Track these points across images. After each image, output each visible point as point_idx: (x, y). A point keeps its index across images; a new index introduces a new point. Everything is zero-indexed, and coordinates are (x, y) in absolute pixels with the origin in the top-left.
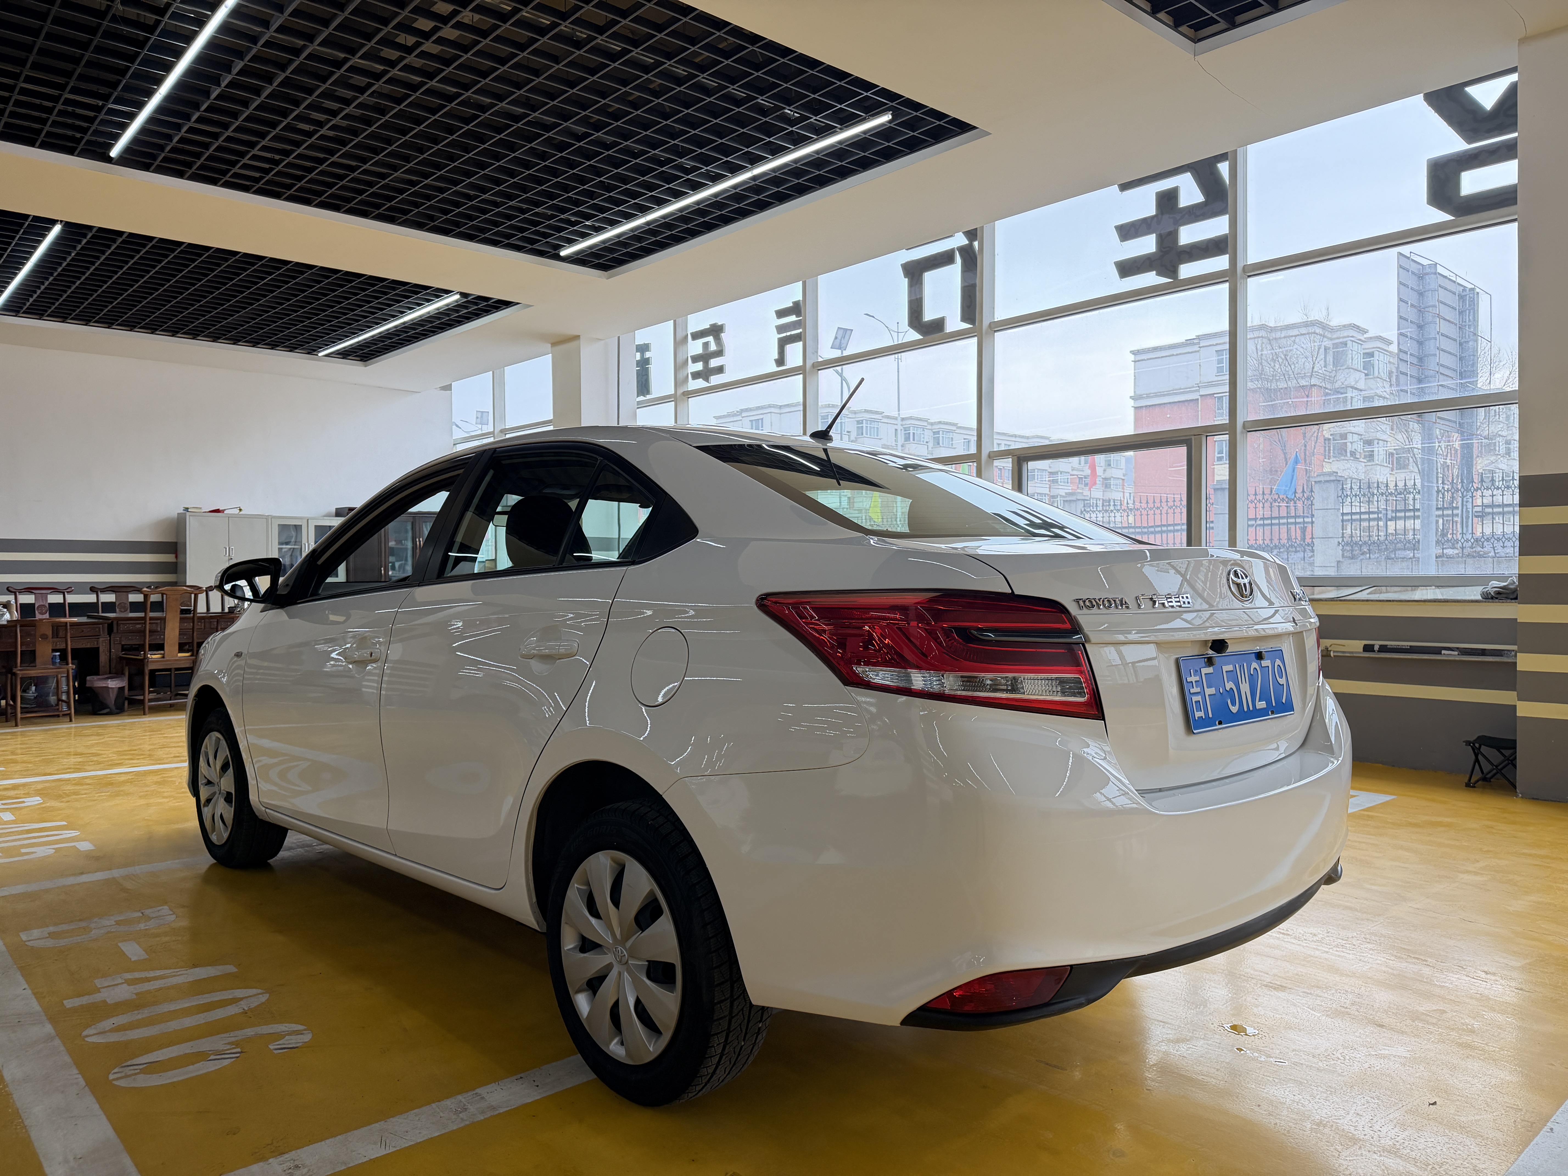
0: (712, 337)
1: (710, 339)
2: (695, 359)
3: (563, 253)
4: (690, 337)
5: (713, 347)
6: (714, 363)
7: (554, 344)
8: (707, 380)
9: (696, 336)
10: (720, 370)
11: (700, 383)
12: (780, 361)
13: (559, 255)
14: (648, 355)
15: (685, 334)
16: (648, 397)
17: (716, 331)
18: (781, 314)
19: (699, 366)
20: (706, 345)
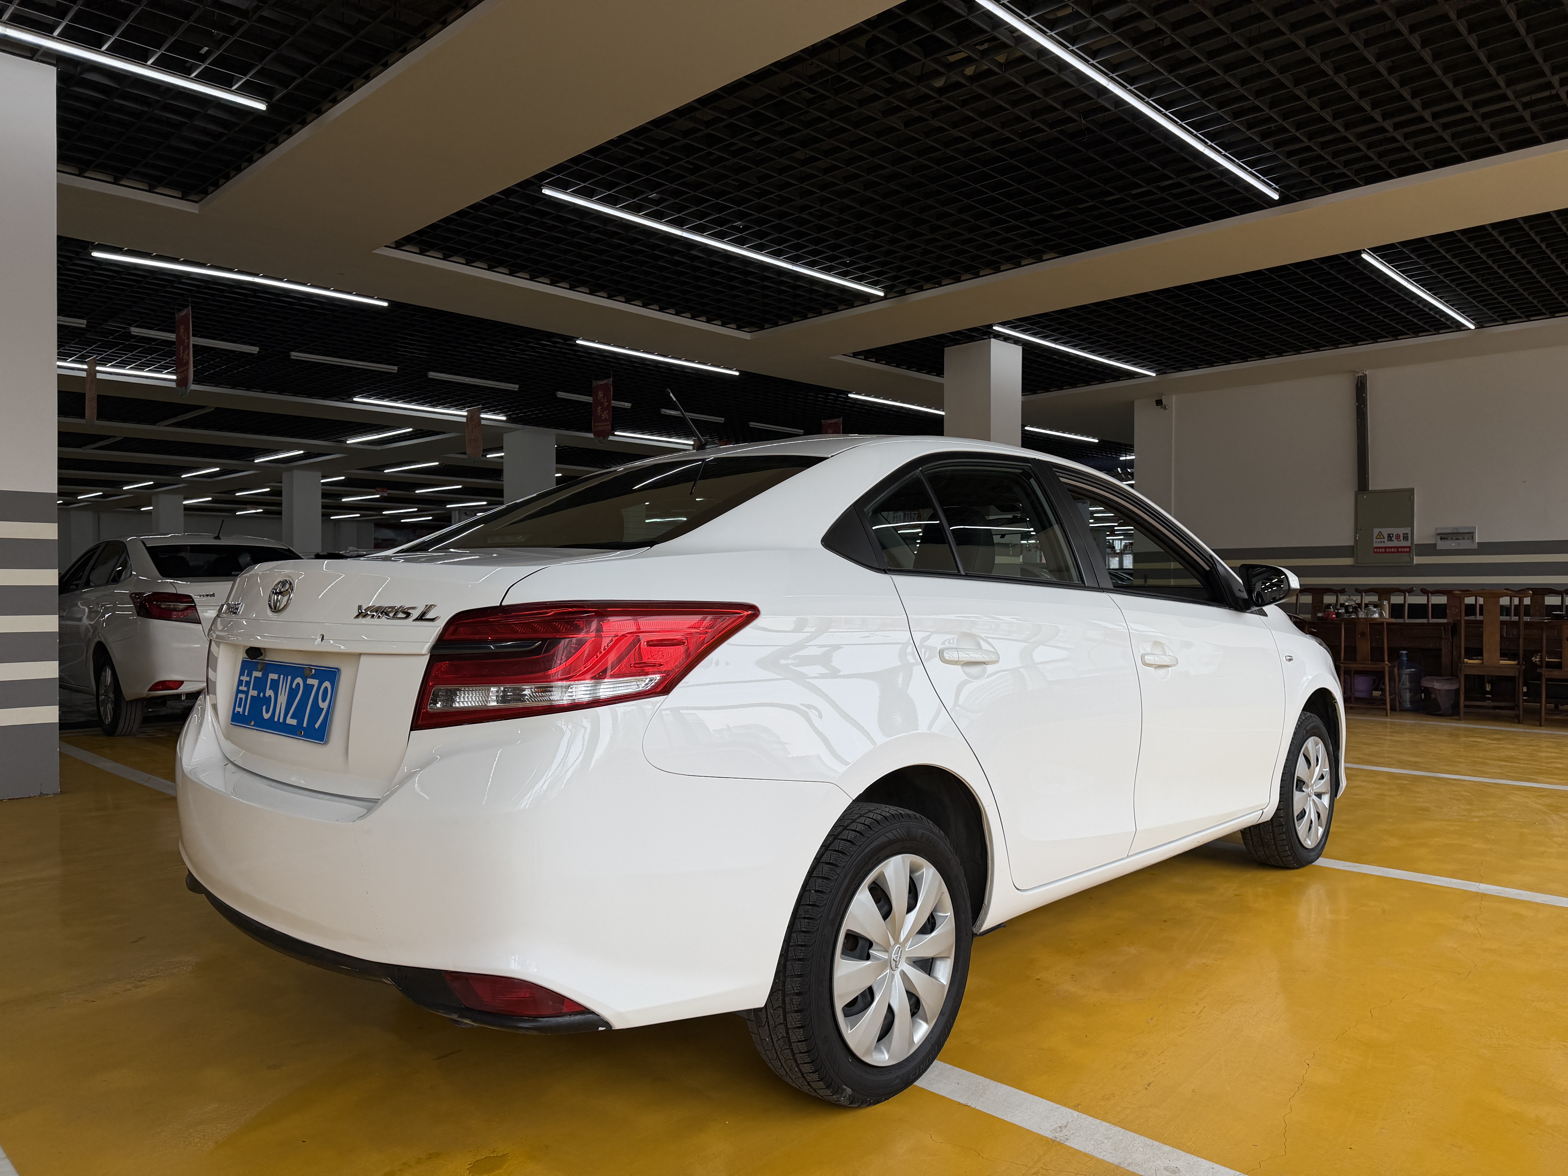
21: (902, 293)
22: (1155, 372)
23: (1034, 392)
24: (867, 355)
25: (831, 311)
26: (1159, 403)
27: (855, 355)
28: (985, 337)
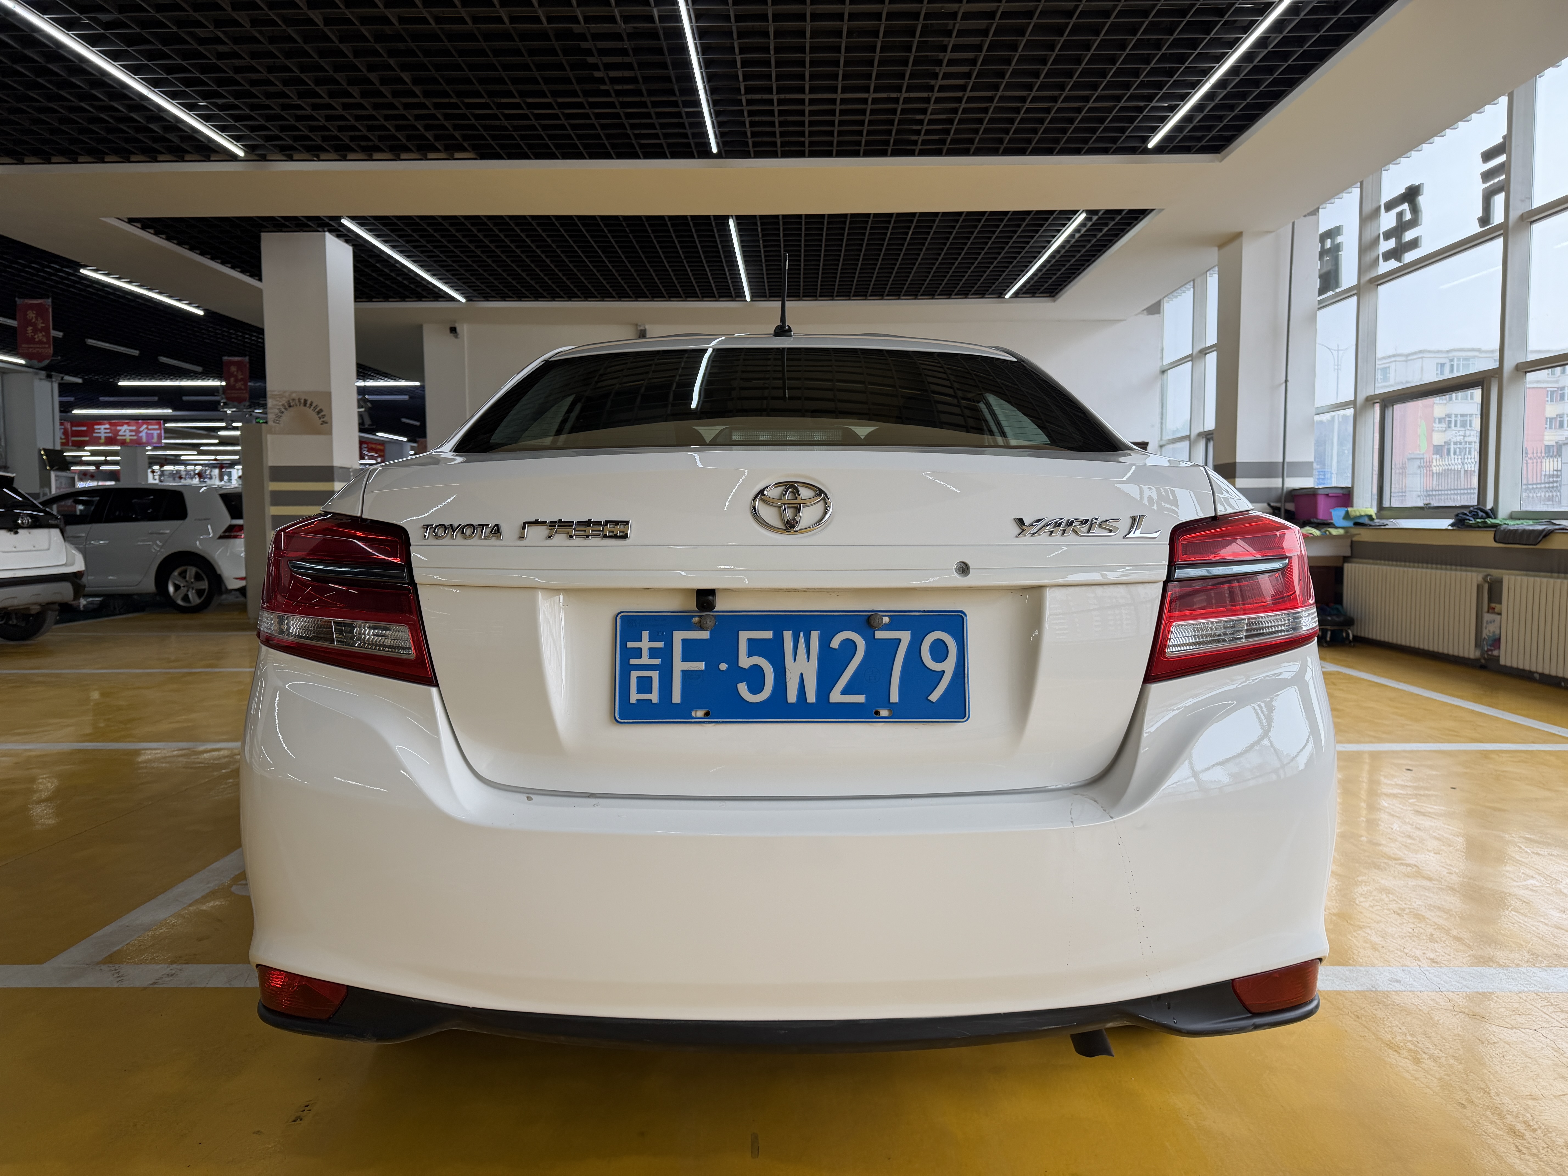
0: (1406, 204)
1: (1405, 206)
2: (1388, 235)
3: (1151, 145)
4: (1383, 209)
5: (1408, 216)
6: (1409, 236)
7: (1221, 246)
8: (1399, 259)
9: (1389, 206)
10: (1414, 244)
11: (1393, 264)
12: (1485, 220)
13: (1146, 148)
14: (1339, 239)
15: (1375, 206)
16: (1338, 290)
17: (1411, 195)
18: (1487, 156)
19: (1391, 244)
20: (1400, 215)
21: (263, 158)
22: (466, 297)
23: (370, 299)
24: (146, 224)
25: (203, 159)
26: (453, 330)
27: (131, 221)
28: (320, 229)
